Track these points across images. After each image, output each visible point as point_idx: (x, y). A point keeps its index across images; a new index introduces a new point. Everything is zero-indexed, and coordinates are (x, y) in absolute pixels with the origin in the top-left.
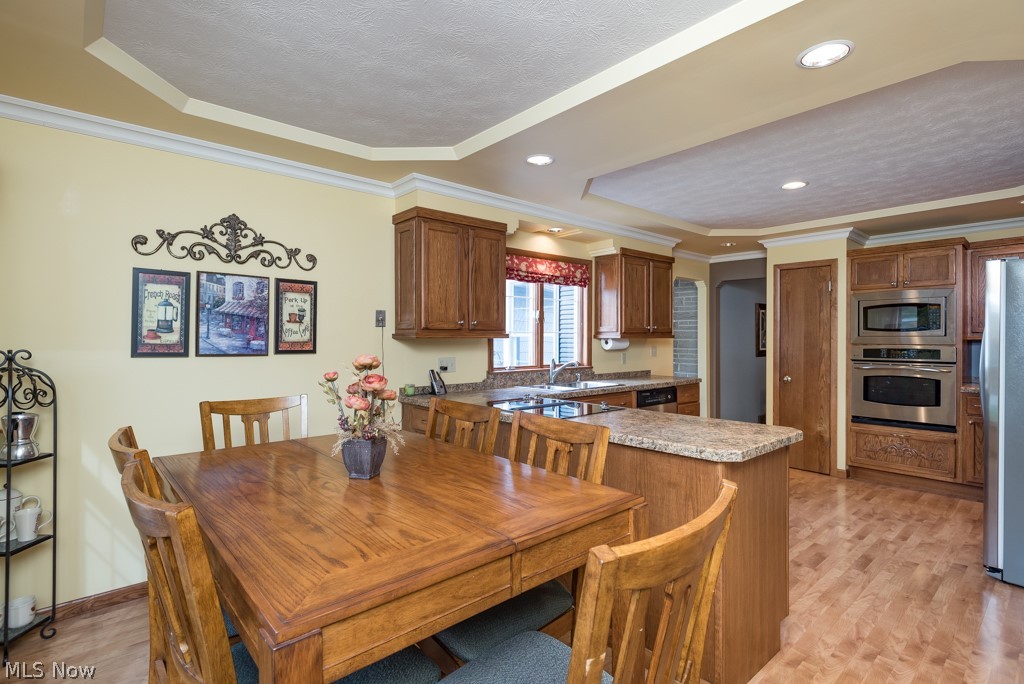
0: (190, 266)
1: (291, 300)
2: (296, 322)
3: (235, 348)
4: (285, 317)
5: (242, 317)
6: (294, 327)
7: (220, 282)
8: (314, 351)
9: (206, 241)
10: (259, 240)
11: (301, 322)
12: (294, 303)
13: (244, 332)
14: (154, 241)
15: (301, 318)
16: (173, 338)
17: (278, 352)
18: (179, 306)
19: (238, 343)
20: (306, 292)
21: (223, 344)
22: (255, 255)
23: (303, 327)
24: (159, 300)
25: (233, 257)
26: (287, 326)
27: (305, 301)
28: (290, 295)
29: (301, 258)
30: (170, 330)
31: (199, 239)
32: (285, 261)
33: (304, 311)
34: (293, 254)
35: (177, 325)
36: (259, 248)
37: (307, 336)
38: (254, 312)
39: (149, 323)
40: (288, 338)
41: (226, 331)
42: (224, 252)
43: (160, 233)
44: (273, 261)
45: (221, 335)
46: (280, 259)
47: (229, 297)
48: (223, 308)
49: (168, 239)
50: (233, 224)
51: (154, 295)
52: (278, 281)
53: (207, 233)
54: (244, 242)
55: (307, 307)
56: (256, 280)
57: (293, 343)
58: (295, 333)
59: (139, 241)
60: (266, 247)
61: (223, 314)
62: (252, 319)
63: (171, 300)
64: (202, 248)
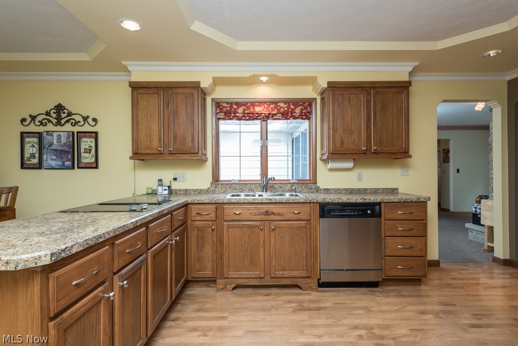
0: (41, 129)
1: (85, 142)
2: (87, 153)
3: (58, 165)
4: (82, 150)
5: (61, 151)
6: (87, 155)
7: (52, 135)
8: (96, 167)
9: (48, 117)
10: (70, 114)
11: (90, 153)
12: (86, 143)
13: (62, 158)
14: (29, 120)
15: (90, 150)
16: (35, 161)
17: (79, 168)
18: (37, 147)
19: (59, 163)
20: (92, 137)
21: (53, 163)
22: (68, 121)
23: (91, 155)
24: (30, 145)
25: (59, 123)
26: (83, 155)
27: (92, 142)
28: (84, 139)
29: (90, 120)
30: (34, 157)
31: (44, 117)
32: (82, 123)
33: (91, 147)
34: (85, 119)
35: (37, 155)
36: (70, 118)
37: (93, 160)
38: (66, 148)
39: (27, 155)
40: (84, 161)
41: (54, 157)
42: (54, 121)
43: (30, 116)
44: (76, 123)
45: (52, 160)
46: (79, 122)
47: (55, 142)
48: (53, 147)
49: (33, 118)
50: (59, 108)
51: (29, 143)
52: (78, 132)
53: (48, 114)
54: (63, 116)
55: (93, 145)
56: (66, 133)
57: (86, 163)
58: (87, 158)
59: (23, 120)
60: (73, 117)
61: (53, 150)
62: (65, 152)
63: (35, 145)
64: (46, 121)
